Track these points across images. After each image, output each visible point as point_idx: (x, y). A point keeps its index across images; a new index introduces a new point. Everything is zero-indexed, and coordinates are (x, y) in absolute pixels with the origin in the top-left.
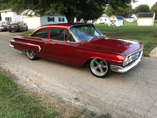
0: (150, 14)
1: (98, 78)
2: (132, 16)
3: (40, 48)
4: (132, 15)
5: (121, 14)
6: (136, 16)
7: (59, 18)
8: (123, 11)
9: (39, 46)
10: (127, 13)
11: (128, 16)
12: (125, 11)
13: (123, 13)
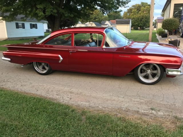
0: (126, 21)
1: (148, 85)
2: (105, 24)
3: (61, 58)
4: (106, 22)
5: (94, 21)
6: (110, 23)
7: (30, 24)
8: (97, 17)
9: (59, 56)
10: (101, 19)
11: (102, 24)
12: (98, 18)
13: (96, 19)
